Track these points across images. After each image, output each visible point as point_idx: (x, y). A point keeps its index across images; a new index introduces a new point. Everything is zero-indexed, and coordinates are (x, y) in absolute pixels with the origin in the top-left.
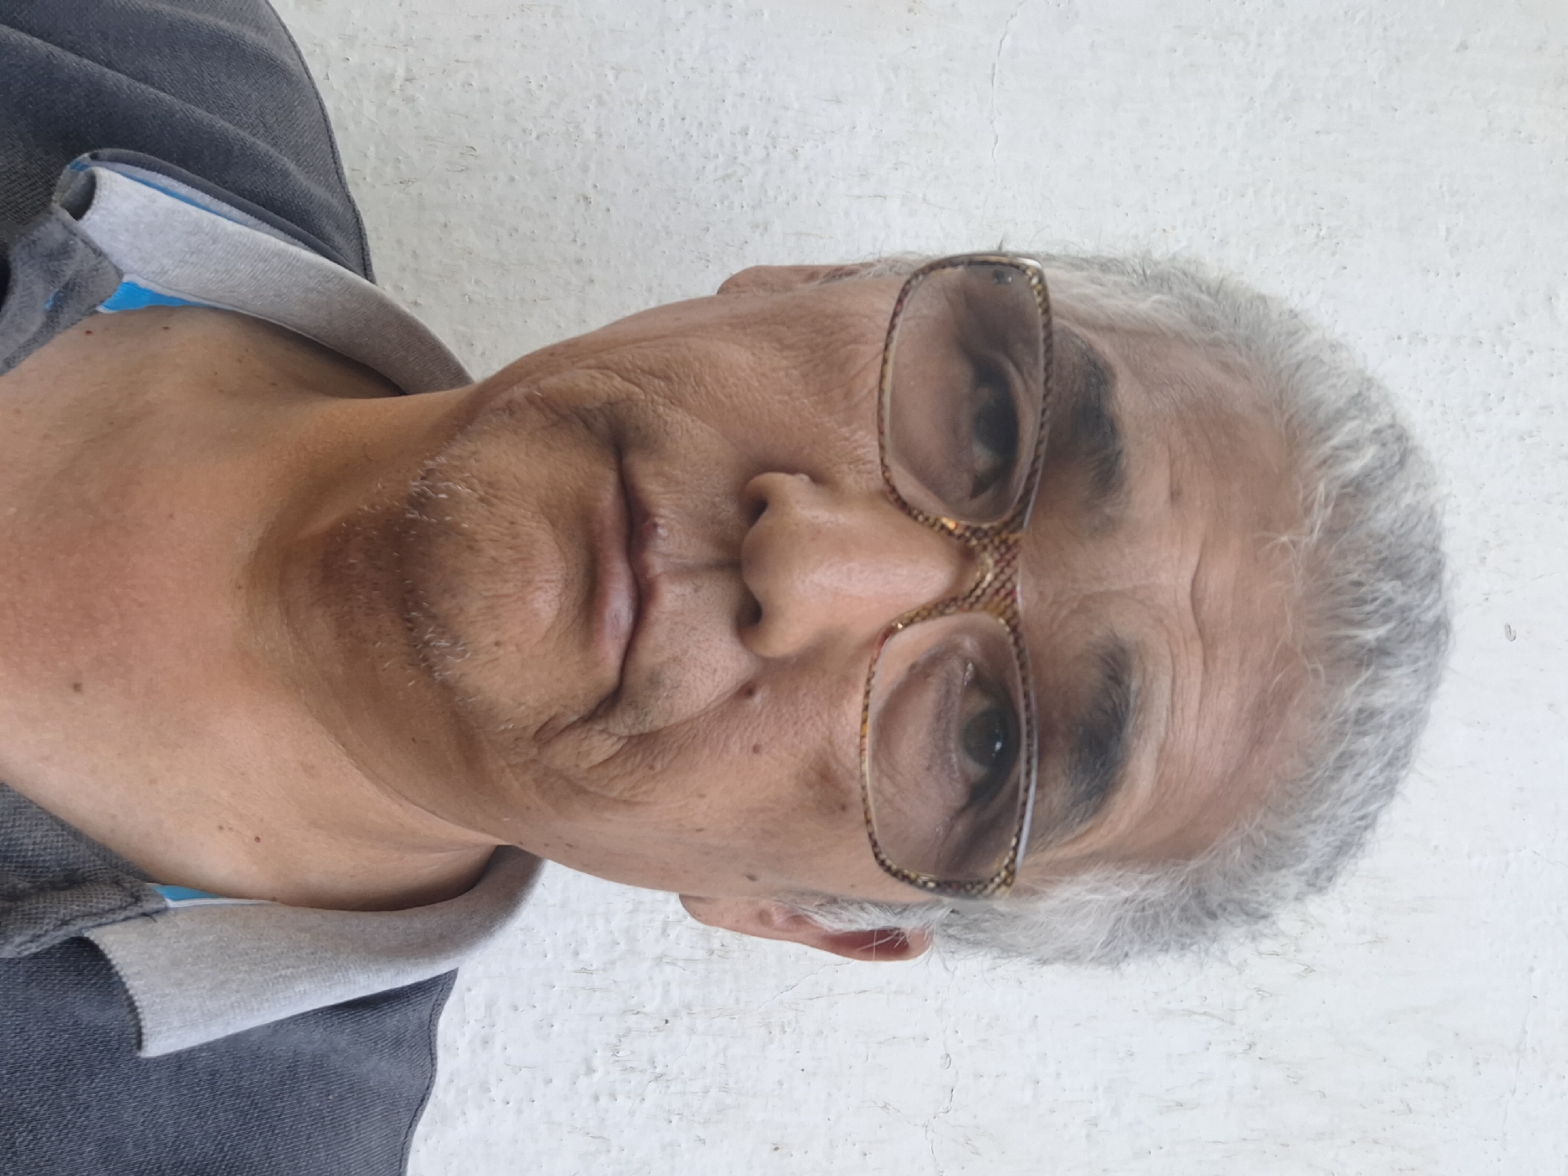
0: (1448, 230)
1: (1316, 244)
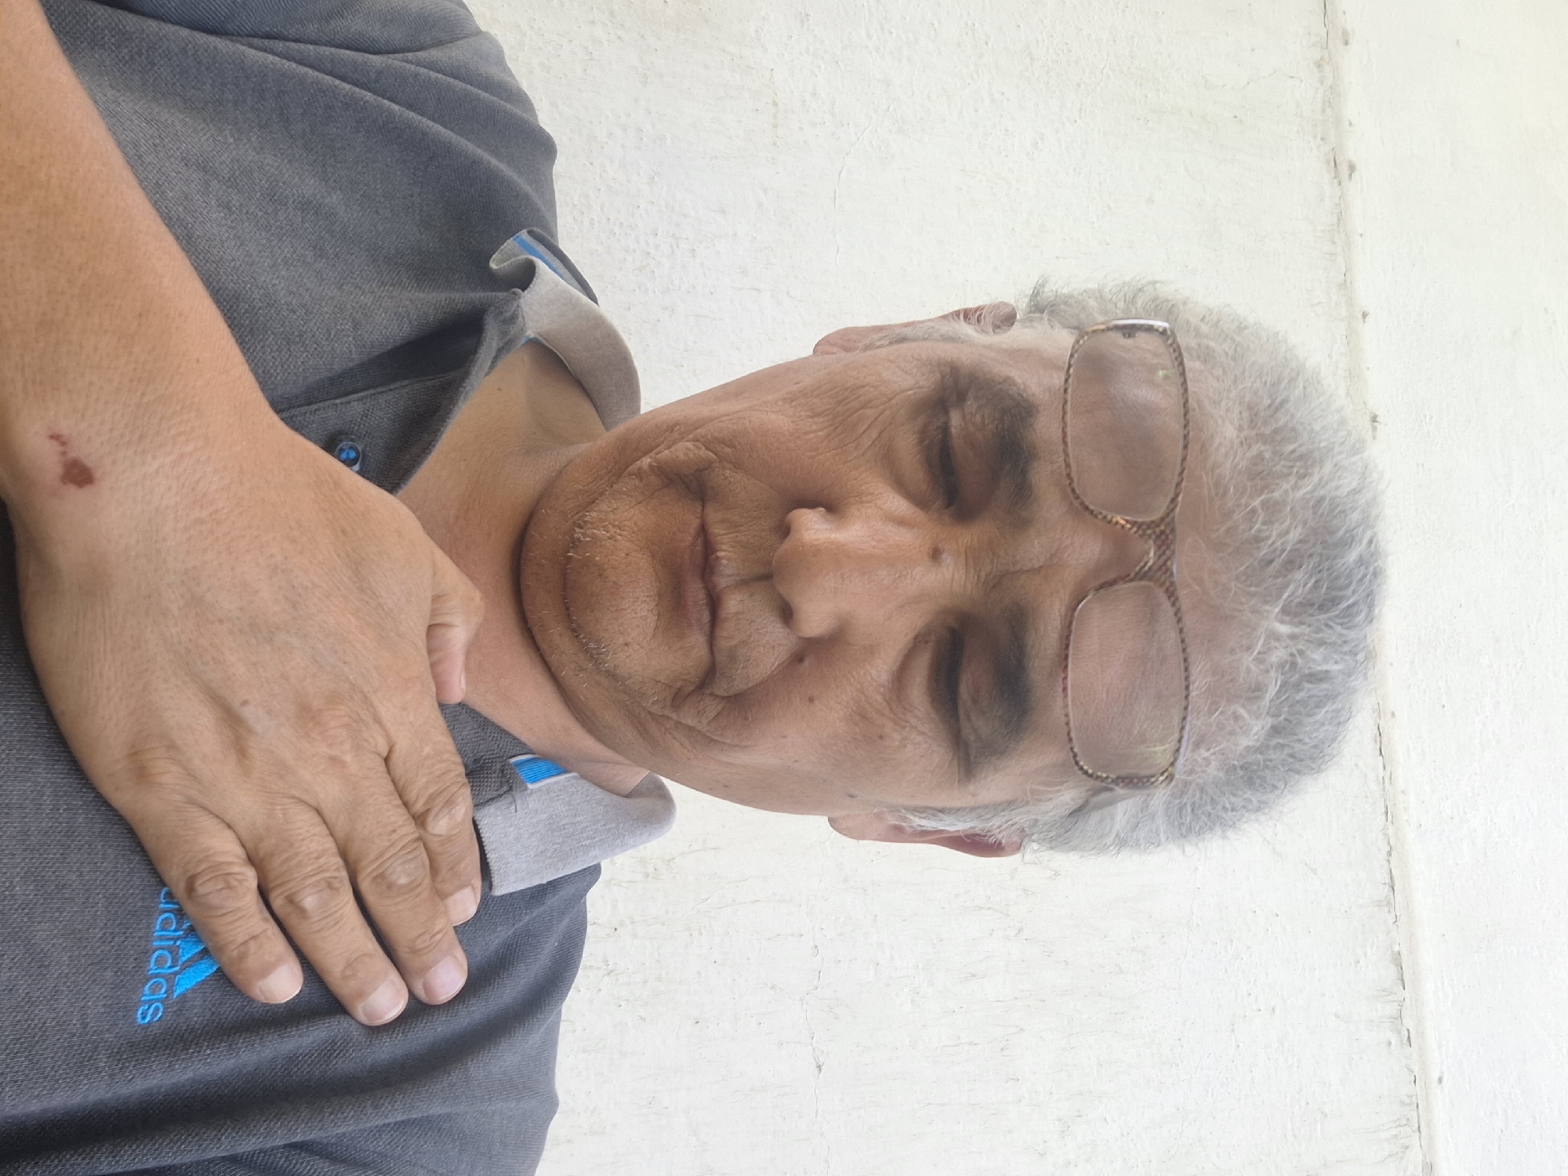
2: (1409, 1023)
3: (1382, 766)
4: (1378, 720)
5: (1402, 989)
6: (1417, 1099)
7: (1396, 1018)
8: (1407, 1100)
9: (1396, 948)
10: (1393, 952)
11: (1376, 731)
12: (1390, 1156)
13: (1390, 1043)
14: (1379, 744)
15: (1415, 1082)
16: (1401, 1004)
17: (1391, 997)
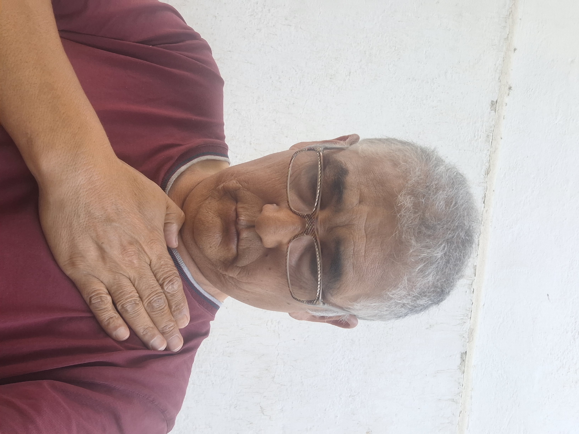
0: (426, 51)
1: (394, 52)
2: (474, 286)
3: (483, 207)
4: (485, 192)
5: (474, 276)
6: (472, 309)
7: (470, 285)
8: (468, 309)
9: (475, 264)
10: (474, 265)
11: (484, 195)
12: (459, 324)
13: (466, 292)
14: (484, 199)
15: (472, 304)
16: (473, 281)
17: (470, 278)
